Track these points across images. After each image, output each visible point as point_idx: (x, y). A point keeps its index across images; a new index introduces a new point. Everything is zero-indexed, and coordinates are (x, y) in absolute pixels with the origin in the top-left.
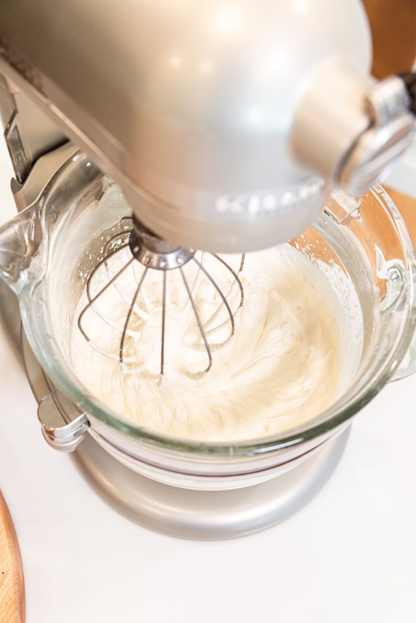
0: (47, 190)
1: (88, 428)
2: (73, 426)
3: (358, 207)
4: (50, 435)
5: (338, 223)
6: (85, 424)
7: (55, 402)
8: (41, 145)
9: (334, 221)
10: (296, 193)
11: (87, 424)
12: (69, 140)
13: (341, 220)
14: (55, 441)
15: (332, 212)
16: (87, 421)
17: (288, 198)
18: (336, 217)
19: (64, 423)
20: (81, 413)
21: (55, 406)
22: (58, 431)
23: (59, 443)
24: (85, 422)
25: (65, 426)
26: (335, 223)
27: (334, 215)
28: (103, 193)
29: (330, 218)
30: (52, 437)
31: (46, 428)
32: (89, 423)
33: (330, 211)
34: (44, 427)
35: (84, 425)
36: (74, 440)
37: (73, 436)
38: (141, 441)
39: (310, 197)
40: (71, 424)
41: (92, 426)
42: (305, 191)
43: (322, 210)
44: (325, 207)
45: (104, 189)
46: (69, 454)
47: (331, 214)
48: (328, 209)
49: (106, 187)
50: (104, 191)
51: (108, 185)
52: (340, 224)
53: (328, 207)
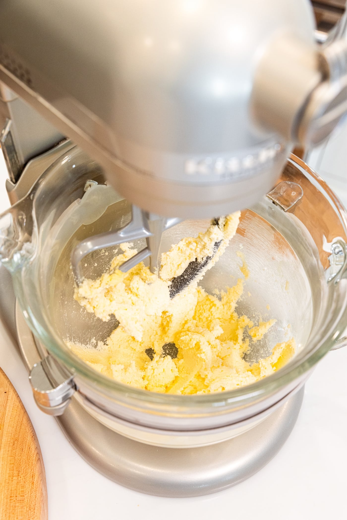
1: (74, 393)
2: (61, 389)
5: (285, 211)
10: (256, 156)
11: (74, 387)
13: (287, 209)
15: (279, 203)
16: (74, 384)
18: (282, 206)
19: (51, 387)
24: (72, 385)
25: (52, 389)
26: (282, 211)
28: (85, 192)
29: (278, 207)
33: (277, 202)
35: (71, 389)
36: (62, 403)
37: (62, 400)
40: (58, 388)
41: (78, 389)
43: (271, 201)
44: (273, 199)
45: (85, 189)
46: (56, 418)
47: (278, 204)
48: (276, 201)
49: (87, 188)
50: (85, 190)
51: (89, 185)
52: (287, 212)
53: (276, 198)
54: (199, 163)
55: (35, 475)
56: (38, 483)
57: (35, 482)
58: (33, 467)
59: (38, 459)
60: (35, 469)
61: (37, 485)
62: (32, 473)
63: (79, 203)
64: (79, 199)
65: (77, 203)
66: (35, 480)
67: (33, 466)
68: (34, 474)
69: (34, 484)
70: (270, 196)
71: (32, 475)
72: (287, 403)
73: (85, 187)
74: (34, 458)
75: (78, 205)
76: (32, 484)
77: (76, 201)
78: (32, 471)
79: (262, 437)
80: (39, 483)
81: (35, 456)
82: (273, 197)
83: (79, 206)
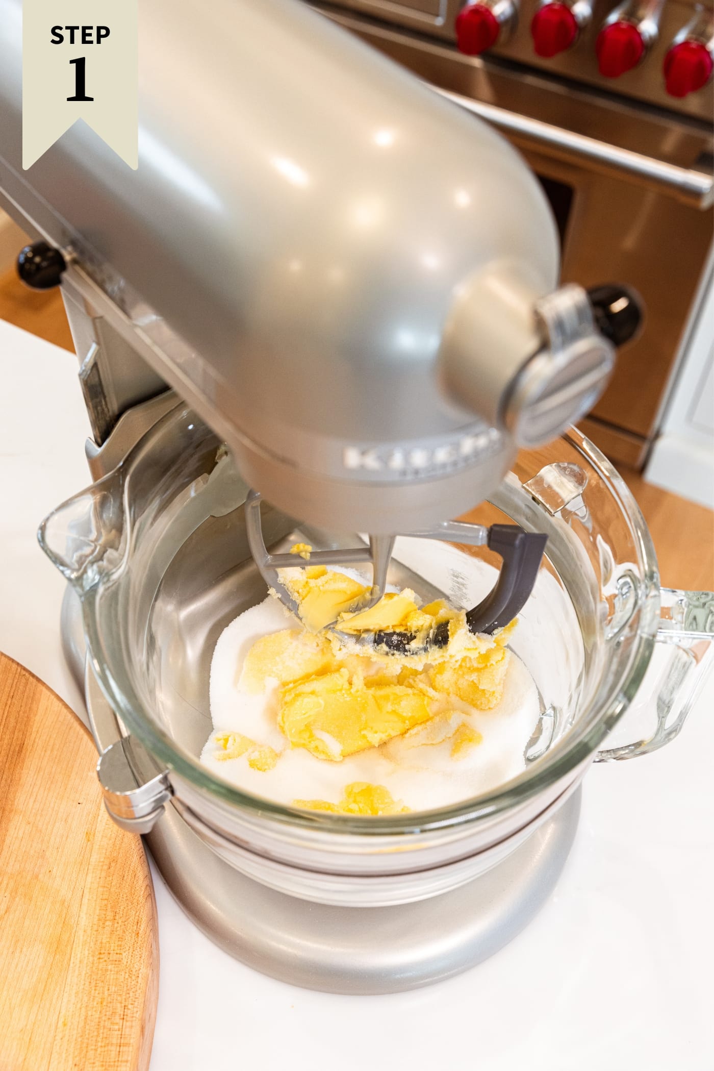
2: (147, 791)
3: (581, 493)
5: (551, 515)
6: (166, 789)
8: (129, 395)
9: (546, 512)
10: (457, 446)
11: (169, 790)
12: (170, 387)
13: (556, 511)
15: (543, 500)
16: (169, 784)
18: (548, 506)
19: (134, 784)
20: (160, 770)
23: (126, 818)
24: (165, 786)
25: (135, 789)
26: (547, 514)
27: (545, 504)
28: (217, 463)
29: (540, 507)
31: (110, 792)
32: (171, 789)
33: (540, 498)
34: (107, 792)
35: (164, 792)
36: (151, 813)
38: (259, 815)
39: (477, 453)
40: (145, 787)
41: (177, 794)
42: (468, 445)
43: (529, 496)
44: (533, 493)
45: (218, 459)
47: (541, 502)
48: (537, 496)
49: (221, 456)
50: (218, 461)
51: (224, 451)
52: (554, 516)
53: (538, 491)
54: (363, 453)
55: (142, 922)
56: (146, 935)
57: (140, 932)
58: (139, 908)
59: (148, 894)
60: (142, 911)
61: (144, 938)
62: (137, 918)
63: (206, 481)
64: (206, 475)
65: (202, 482)
66: (142, 929)
67: (139, 906)
68: (140, 920)
69: (140, 936)
70: (529, 487)
71: (136, 921)
73: (218, 454)
74: (142, 892)
75: (202, 484)
76: (136, 936)
77: (199, 478)
78: (137, 914)
80: (147, 933)
81: (143, 889)
82: (533, 490)
83: (205, 486)
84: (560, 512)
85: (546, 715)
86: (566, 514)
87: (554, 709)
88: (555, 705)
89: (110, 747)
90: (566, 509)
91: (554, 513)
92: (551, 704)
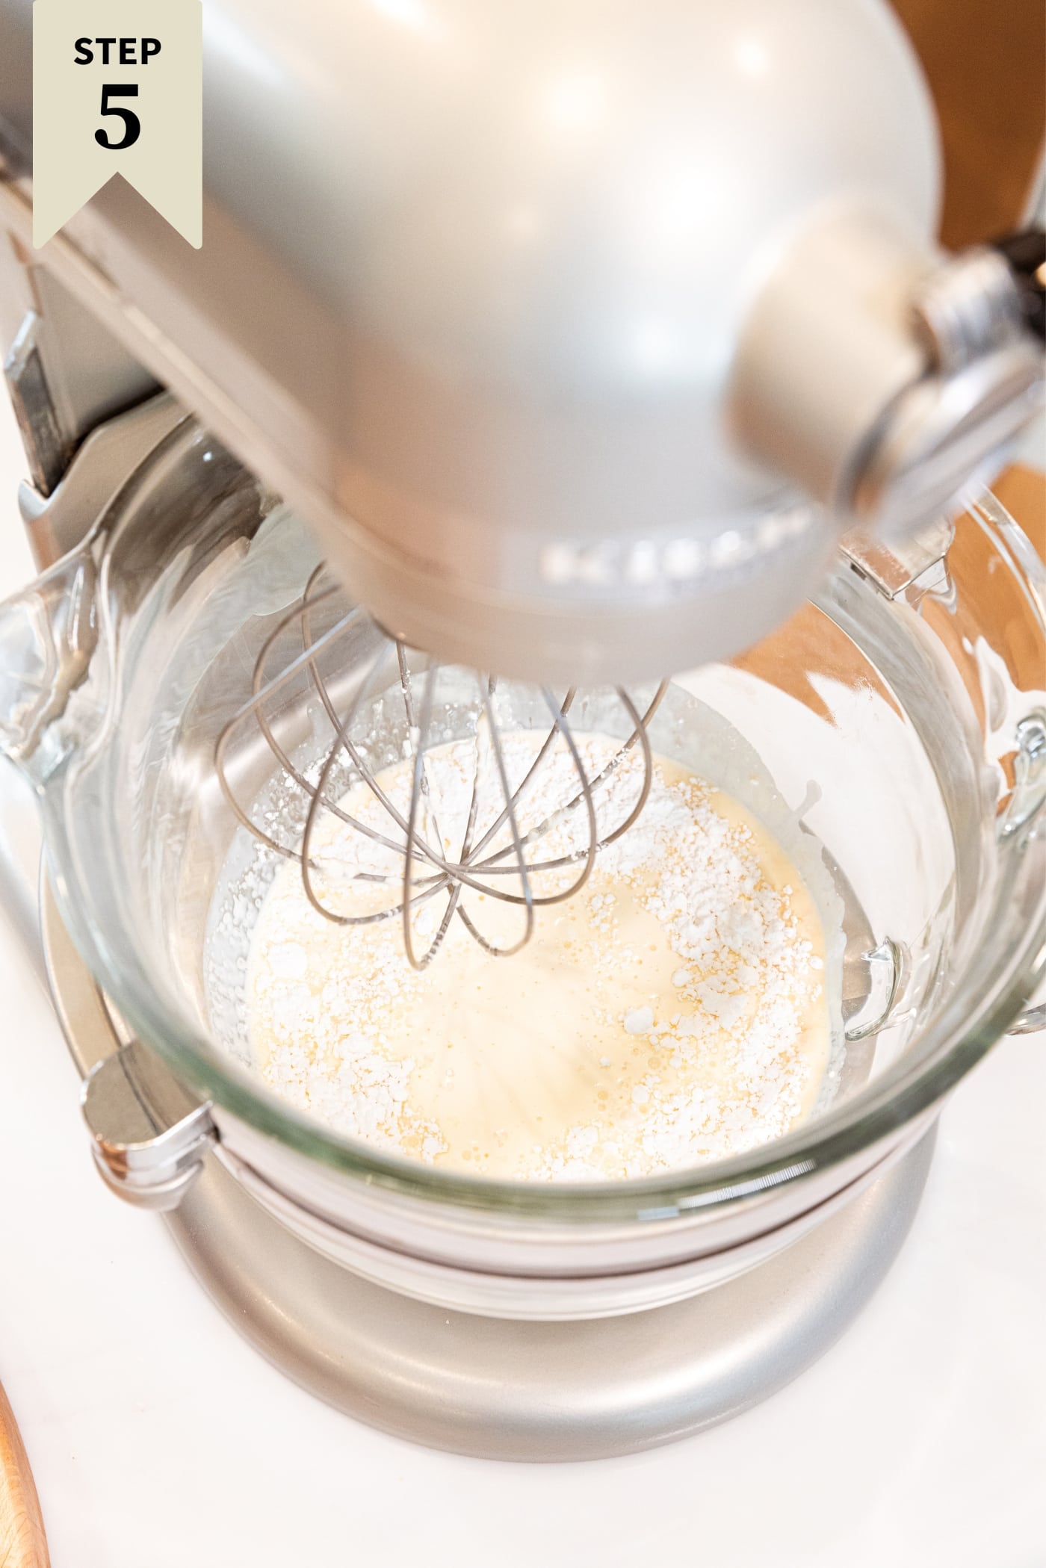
0: (112, 515)
1: (215, 1146)
2: (174, 1140)
3: (944, 554)
4: (116, 1164)
5: (887, 598)
6: (207, 1133)
7: (127, 1075)
8: (98, 398)
9: (877, 593)
10: (751, 533)
11: (212, 1134)
12: (165, 386)
13: (895, 591)
14: (127, 1181)
15: (872, 569)
16: (211, 1125)
17: (729, 546)
18: (881, 581)
19: (149, 1129)
20: (197, 1103)
21: (128, 1088)
22: (136, 1152)
23: (137, 1186)
24: (206, 1128)
25: (151, 1138)
26: (880, 597)
27: (876, 577)
28: (261, 520)
29: (866, 584)
30: (120, 1168)
31: (106, 1144)
32: (216, 1133)
33: (867, 568)
34: (101, 1143)
35: (203, 1138)
36: (177, 1176)
37: (174, 1167)
38: (368, 1184)
39: (787, 543)
40: (170, 1134)
41: (226, 1141)
42: (772, 530)
43: (846, 562)
44: (855, 557)
45: (262, 514)
46: (165, 1216)
47: (868, 574)
48: (862, 563)
49: (269, 505)
52: (893, 599)
53: (861, 554)
54: (582, 553)
63: (243, 554)
64: (243, 539)
65: (237, 554)
72: (875, 1189)
73: (264, 503)
75: (239, 557)
77: (233, 547)
79: (788, 1290)
82: (854, 552)
83: (245, 562)
84: (903, 592)
85: (875, 957)
86: (914, 595)
87: (894, 948)
88: (894, 939)
89: (100, 1064)
90: (913, 586)
91: (894, 595)
92: (888, 937)
